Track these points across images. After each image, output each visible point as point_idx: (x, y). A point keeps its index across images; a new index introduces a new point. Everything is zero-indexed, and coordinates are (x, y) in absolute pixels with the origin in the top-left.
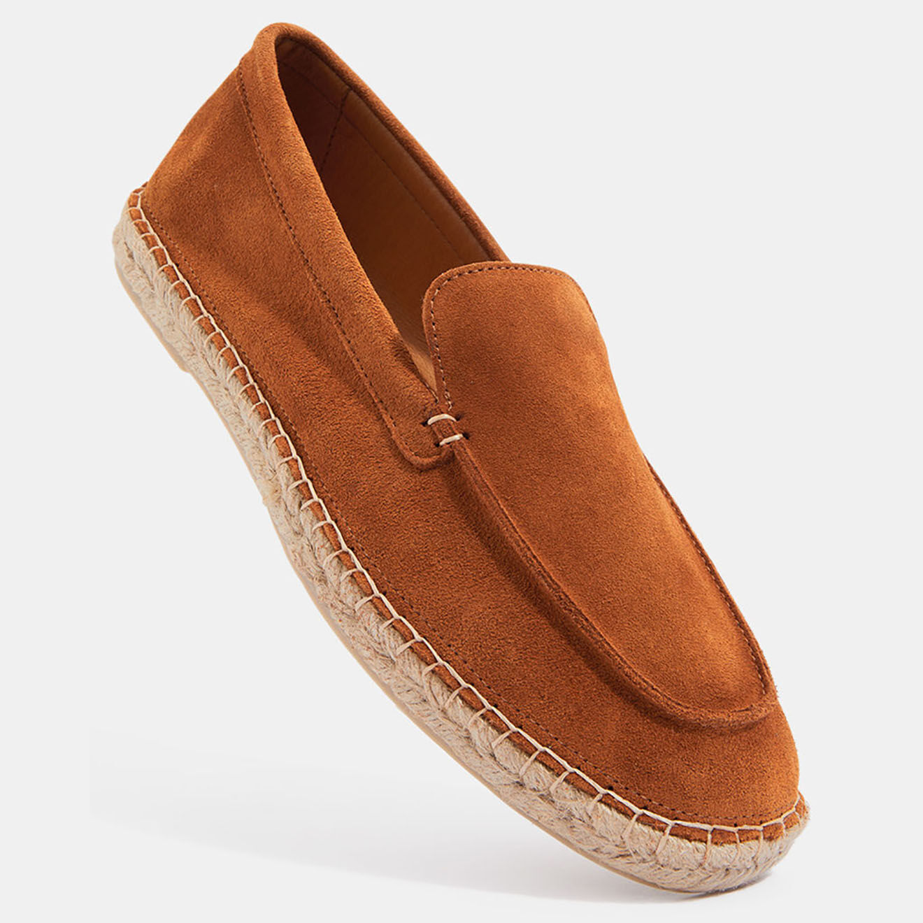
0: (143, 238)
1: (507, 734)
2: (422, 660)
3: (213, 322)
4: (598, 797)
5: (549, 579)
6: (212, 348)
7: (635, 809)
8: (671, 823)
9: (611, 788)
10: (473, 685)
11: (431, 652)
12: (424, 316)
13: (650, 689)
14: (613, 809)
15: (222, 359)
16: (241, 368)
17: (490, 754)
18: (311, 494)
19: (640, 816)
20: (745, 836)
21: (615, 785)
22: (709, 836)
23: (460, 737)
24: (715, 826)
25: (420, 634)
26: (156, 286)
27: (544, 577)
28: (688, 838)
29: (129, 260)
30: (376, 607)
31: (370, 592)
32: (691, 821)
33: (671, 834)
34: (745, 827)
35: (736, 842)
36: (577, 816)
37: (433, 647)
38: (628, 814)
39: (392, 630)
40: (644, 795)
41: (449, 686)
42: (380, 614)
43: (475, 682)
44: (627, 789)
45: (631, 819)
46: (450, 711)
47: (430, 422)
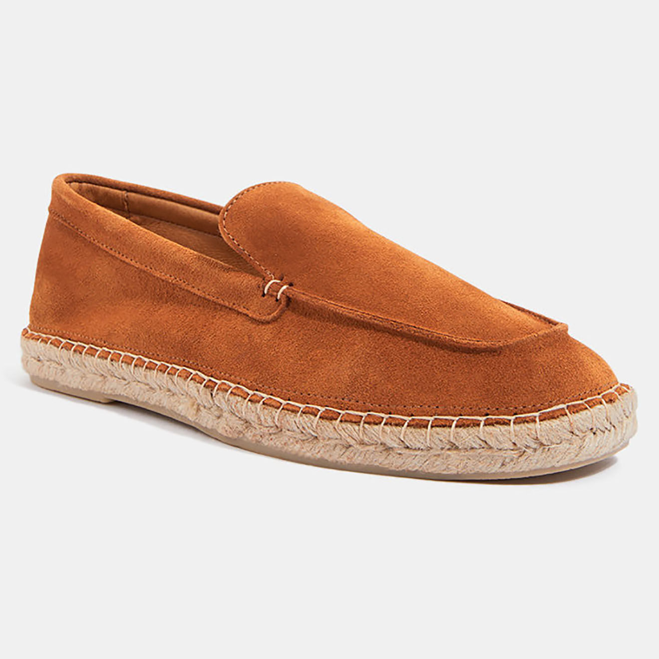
0: (41, 342)
1: (406, 424)
2: (331, 420)
3: (107, 350)
4: (482, 424)
5: (378, 319)
6: (114, 364)
7: (509, 418)
8: (537, 414)
9: (487, 415)
10: (369, 411)
11: (334, 411)
12: (225, 240)
13: (476, 342)
14: (495, 425)
15: (123, 364)
16: (137, 359)
17: (405, 448)
18: (215, 382)
19: (514, 420)
20: (592, 403)
21: (488, 412)
22: (567, 411)
23: (381, 452)
24: (567, 404)
25: (322, 406)
26: (62, 362)
27: (375, 319)
28: (553, 418)
29: (39, 363)
30: (288, 410)
31: (279, 404)
32: (549, 407)
33: (541, 420)
34: (589, 398)
35: (587, 408)
36: (477, 447)
37: (333, 407)
38: (506, 423)
39: (304, 415)
40: (511, 407)
41: (355, 423)
42: (293, 411)
43: (370, 408)
44: (497, 409)
45: (510, 425)
46: (366, 440)
47: (266, 292)
